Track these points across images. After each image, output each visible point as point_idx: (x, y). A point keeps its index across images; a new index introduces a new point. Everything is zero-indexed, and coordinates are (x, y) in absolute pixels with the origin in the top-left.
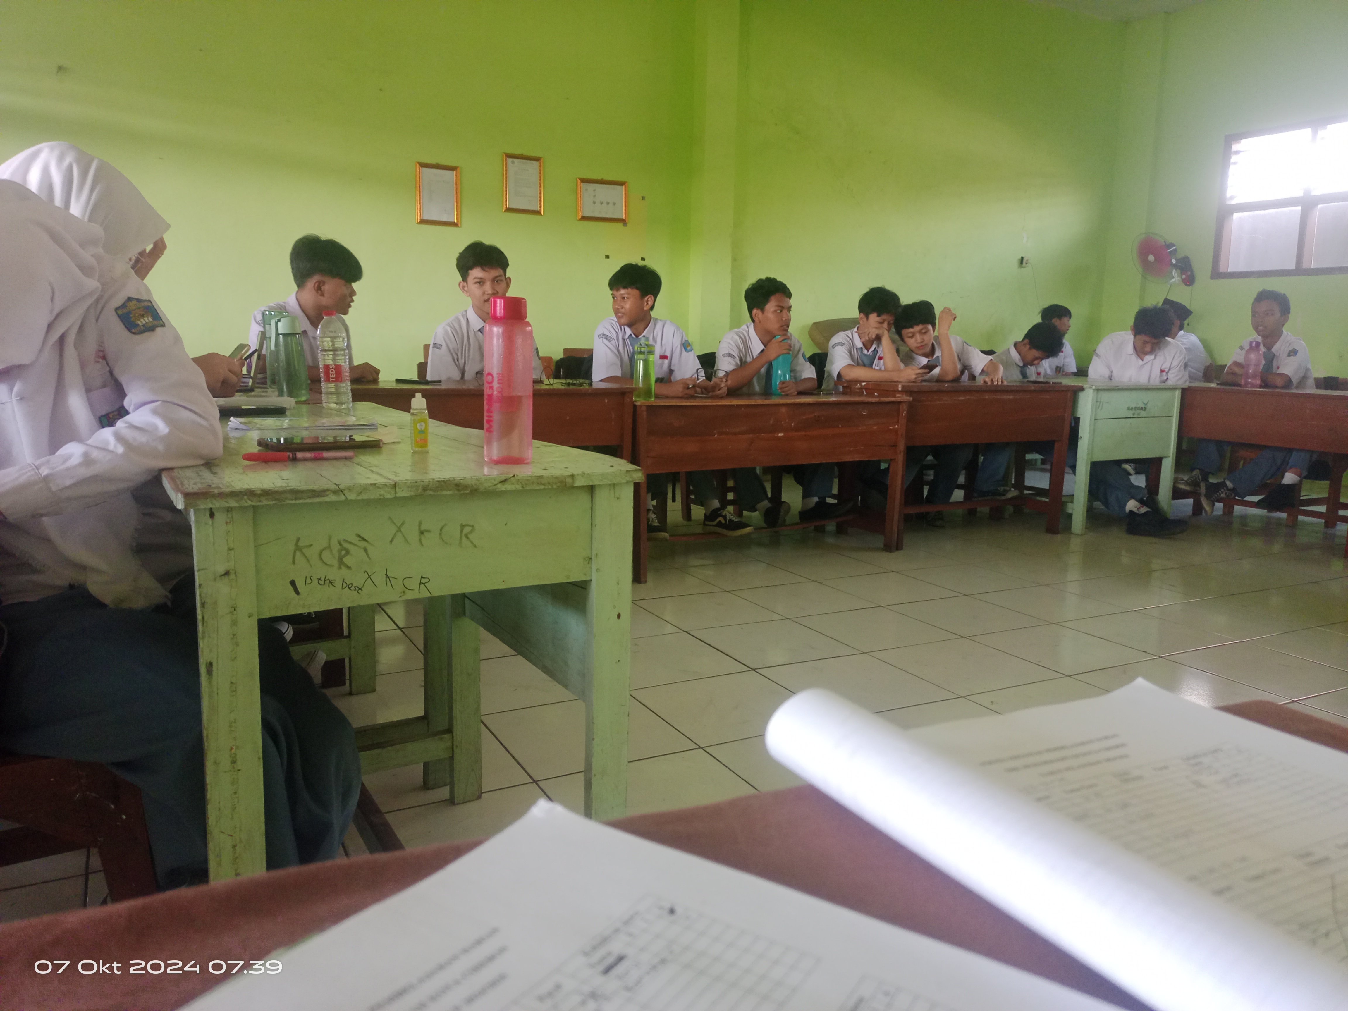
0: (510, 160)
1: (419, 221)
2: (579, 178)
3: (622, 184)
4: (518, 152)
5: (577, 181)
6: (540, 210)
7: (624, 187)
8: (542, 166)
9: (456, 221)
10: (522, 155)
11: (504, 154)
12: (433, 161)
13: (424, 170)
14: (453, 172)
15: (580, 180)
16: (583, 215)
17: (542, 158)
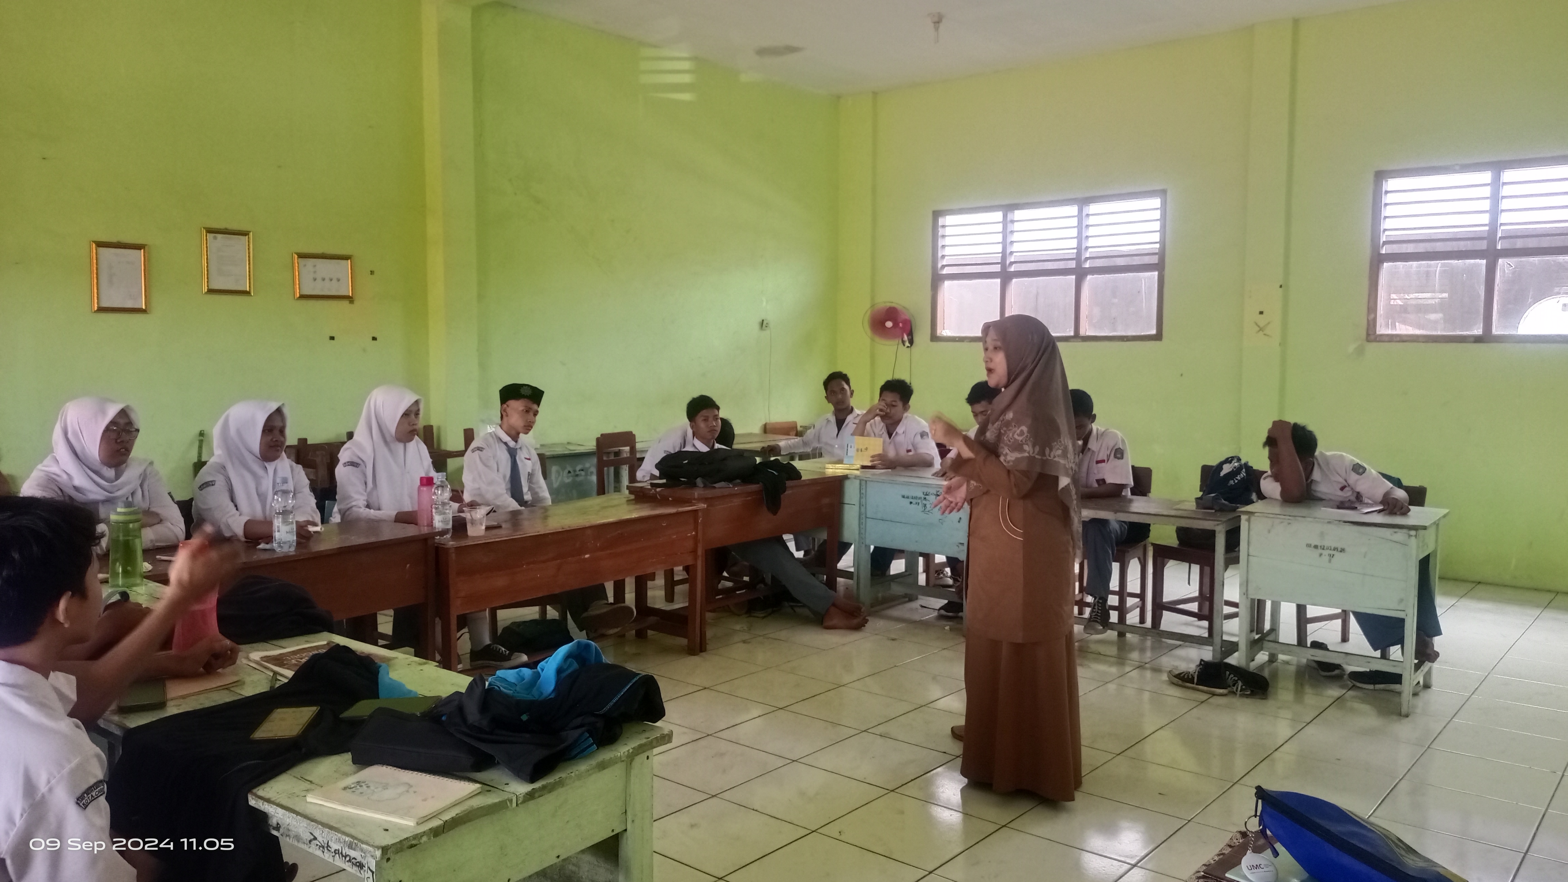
0: (211, 236)
1: (96, 309)
2: (295, 253)
3: (347, 258)
4: (221, 226)
5: (293, 256)
6: (250, 290)
7: (349, 261)
8: (251, 241)
9: (144, 308)
10: (226, 229)
11: (204, 228)
12: (114, 239)
13: (102, 250)
14: (139, 251)
15: (298, 255)
16: (302, 293)
17: (250, 232)
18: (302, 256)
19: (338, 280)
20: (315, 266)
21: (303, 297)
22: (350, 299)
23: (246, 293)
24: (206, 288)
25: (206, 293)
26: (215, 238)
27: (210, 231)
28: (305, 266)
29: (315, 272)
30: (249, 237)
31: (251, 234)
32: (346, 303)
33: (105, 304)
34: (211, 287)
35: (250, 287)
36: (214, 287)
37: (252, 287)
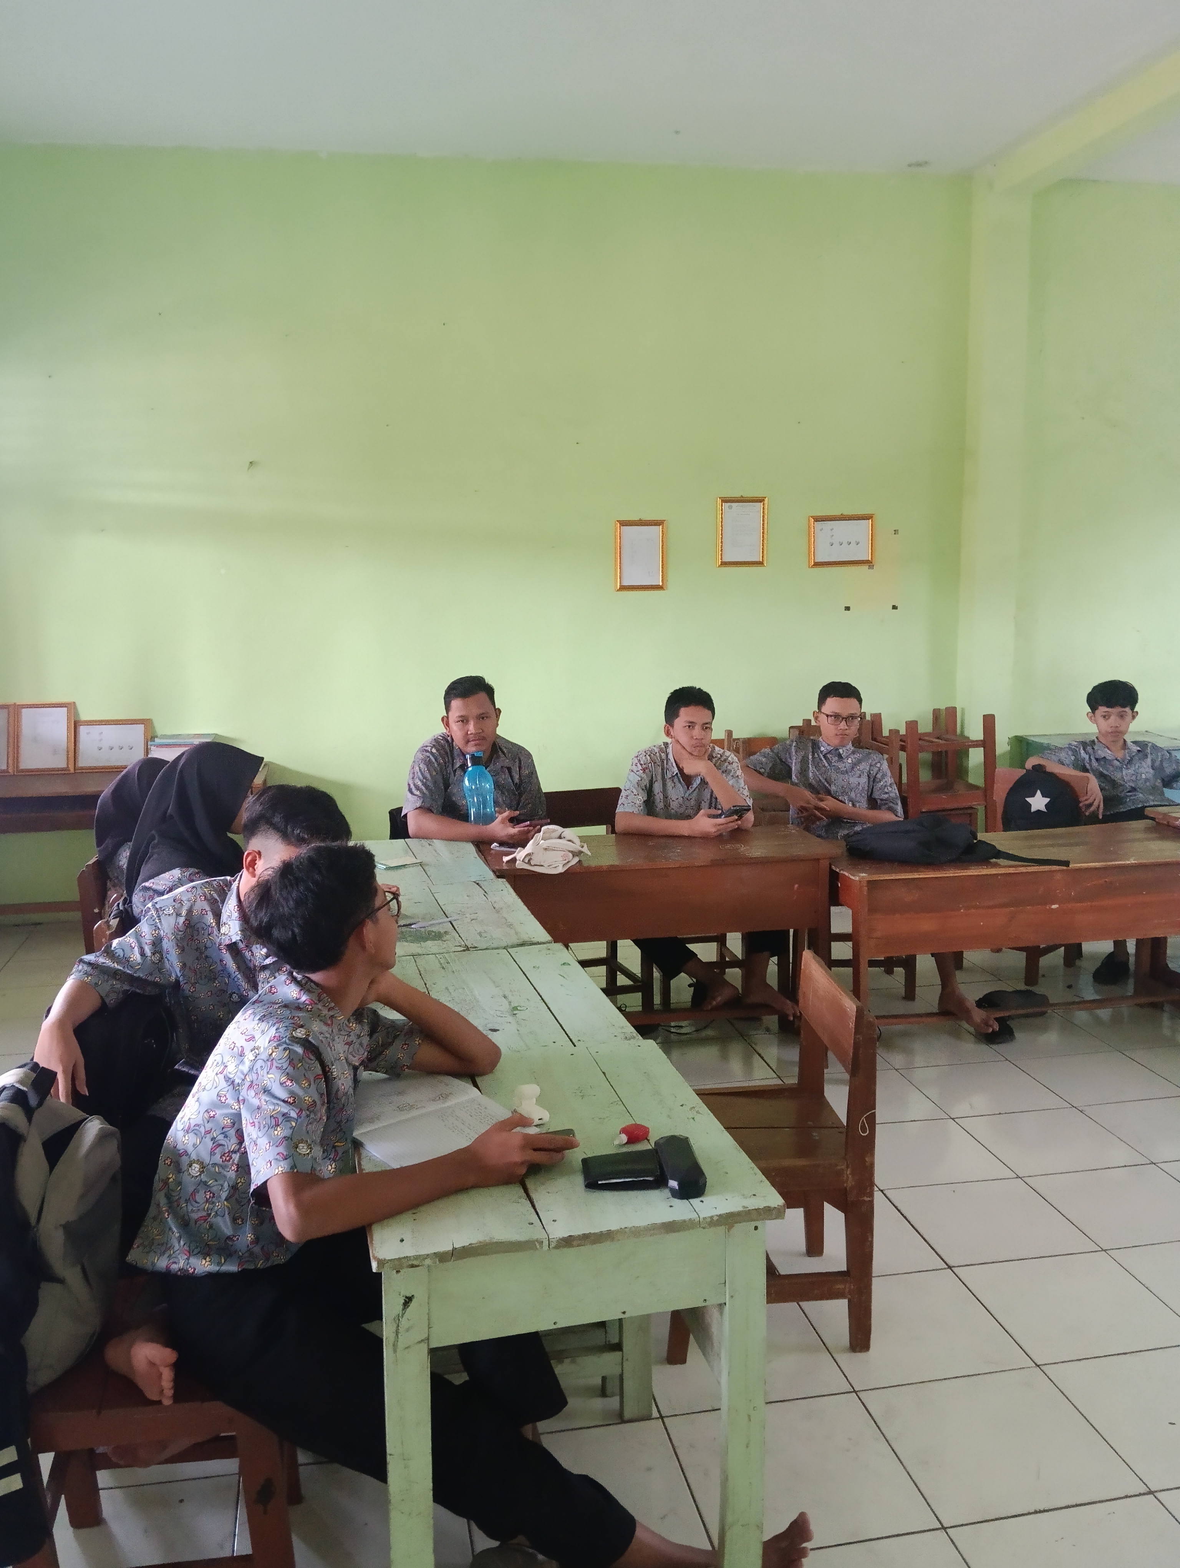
0: (726, 505)
1: (618, 587)
2: (811, 517)
3: (869, 517)
4: (737, 494)
5: (810, 521)
6: (763, 560)
7: (870, 520)
8: (766, 507)
9: (661, 584)
10: (742, 497)
11: (720, 498)
12: (636, 517)
13: (625, 529)
14: (658, 527)
15: (814, 519)
16: (816, 561)
17: (765, 498)
18: (817, 519)
19: (858, 543)
20: (832, 530)
21: (817, 564)
22: (869, 563)
23: (760, 563)
24: (720, 561)
25: (719, 566)
26: (730, 507)
27: (725, 500)
28: (822, 530)
29: (832, 536)
30: (764, 504)
31: (766, 500)
32: (865, 569)
33: (626, 583)
34: (725, 560)
35: (763, 557)
36: (726, 559)
37: (765, 557)
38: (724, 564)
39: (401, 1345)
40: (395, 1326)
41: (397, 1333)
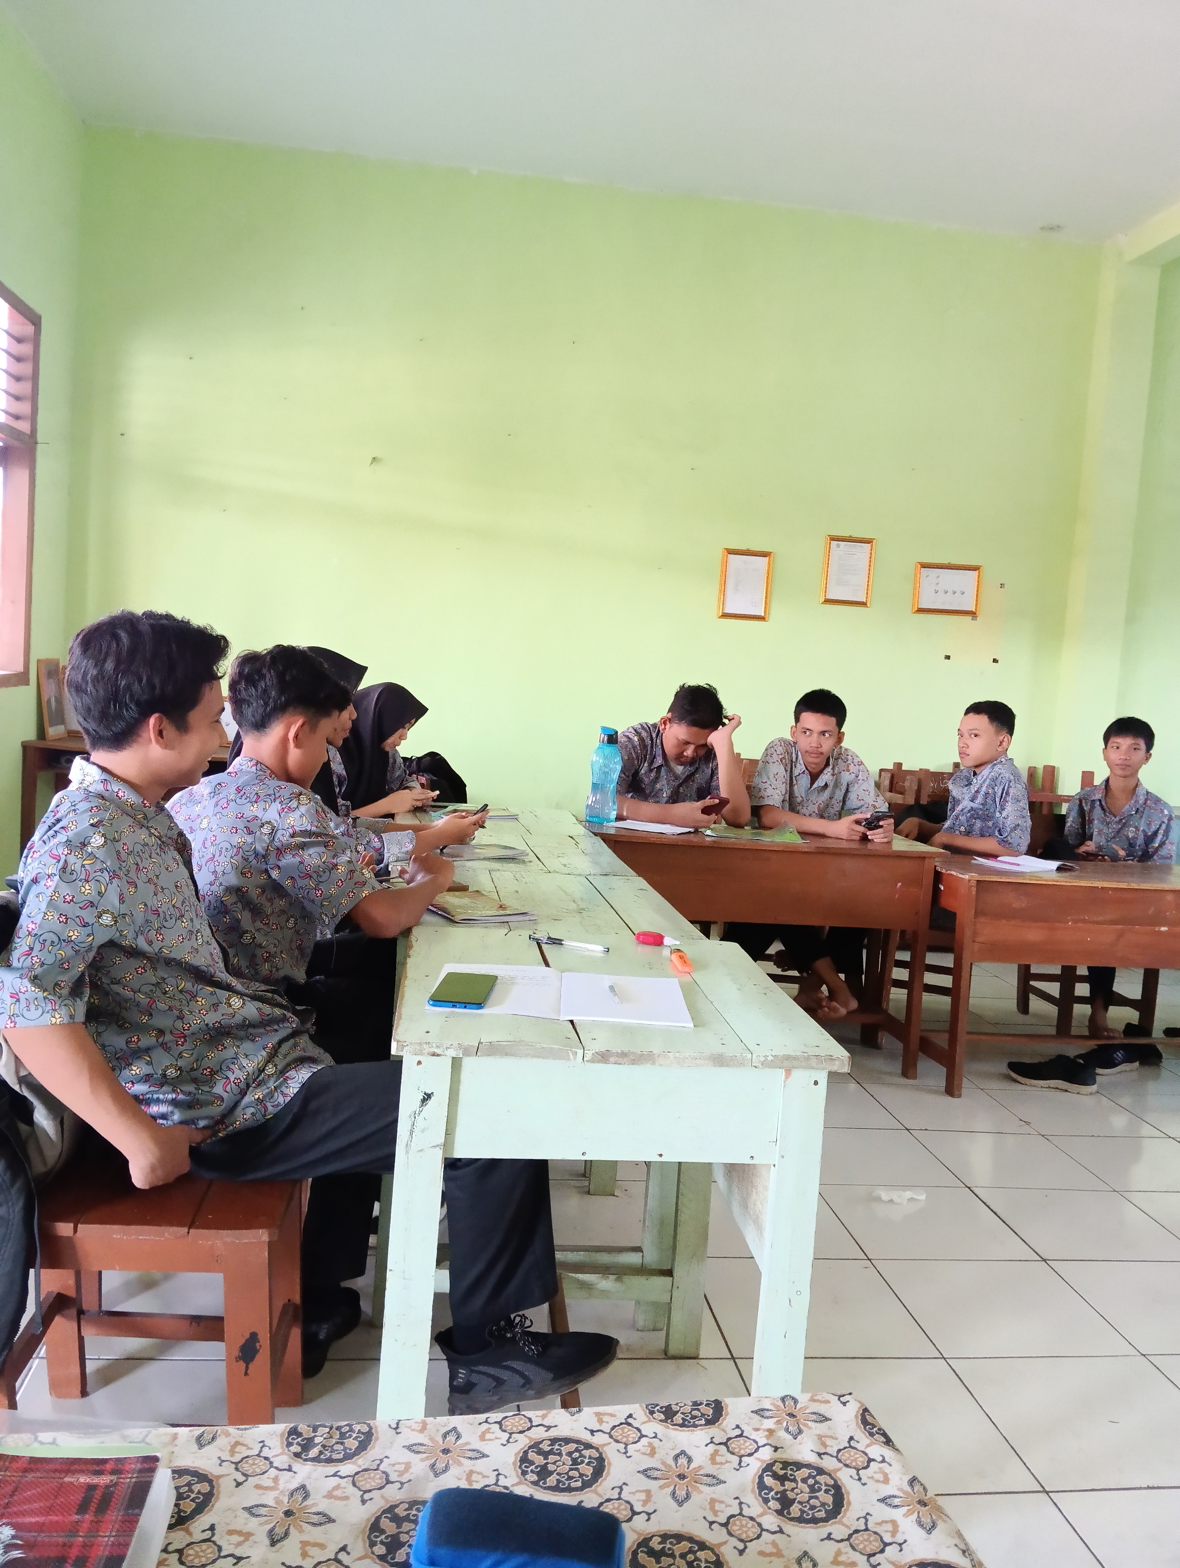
0: (834, 543)
1: (721, 614)
2: (919, 563)
3: (976, 568)
4: (846, 534)
5: (916, 566)
6: (866, 601)
7: (977, 572)
8: (874, 549)
9: (763, 615)
10: (851, 536)
11: (828, 535)
12: (743, 547)
13: (732, 557)
14: (765, 558)
15: (921, 565)
16: (920, 607)
17: (874, 539)
18: (925, 566)
19: (963, 593)
20: (938, 577)
21: (921, 611)
22: (973, 614)
23: (863, 604)
24: (824, 598)
25: (822, 603)
26: (838, 546)
27: (833, 539)
28: (928, 576)
29: (937, 584)
30: (872, 546)
31: (874, 542)
32: (968, 618)
33: (727, 611)
34: (828, 597)
35: (867, 598)
36: (830, 596)
37: (869, 598)
38: (827, 601)
39: (414, 1146)
40: (411, 1123)
41: (411, 1133)
